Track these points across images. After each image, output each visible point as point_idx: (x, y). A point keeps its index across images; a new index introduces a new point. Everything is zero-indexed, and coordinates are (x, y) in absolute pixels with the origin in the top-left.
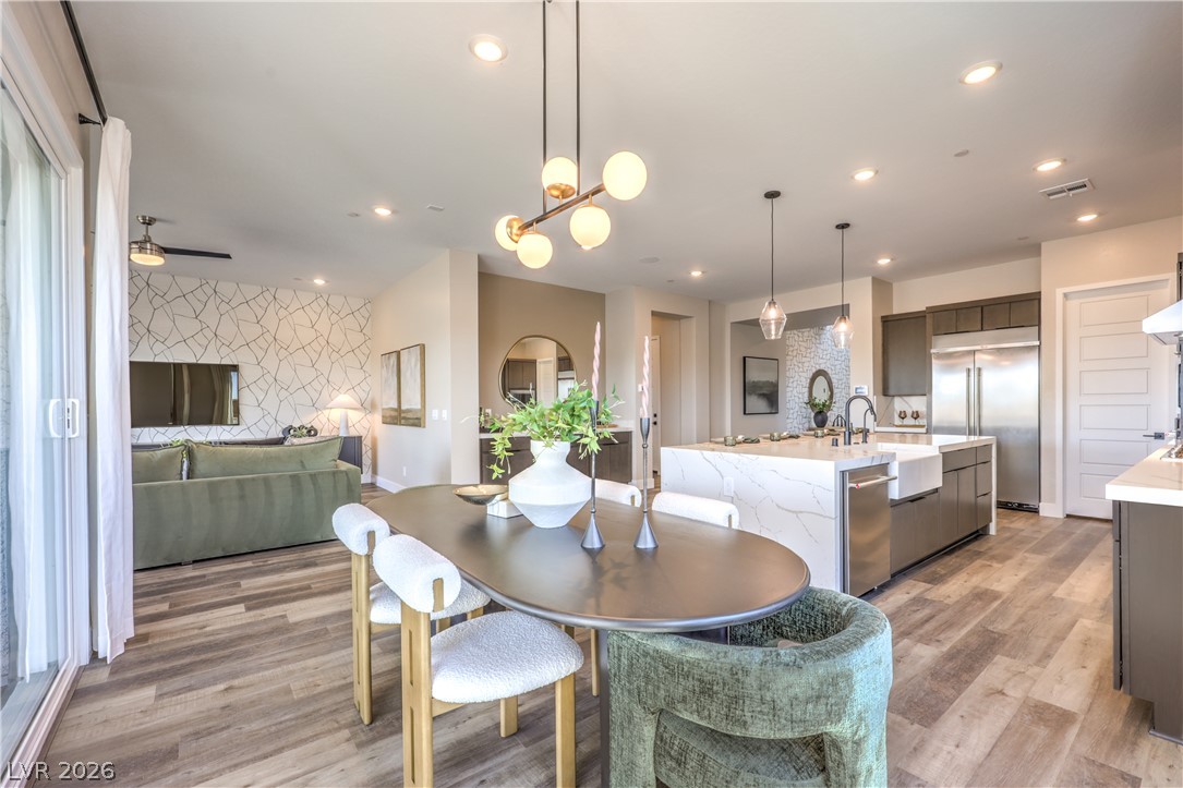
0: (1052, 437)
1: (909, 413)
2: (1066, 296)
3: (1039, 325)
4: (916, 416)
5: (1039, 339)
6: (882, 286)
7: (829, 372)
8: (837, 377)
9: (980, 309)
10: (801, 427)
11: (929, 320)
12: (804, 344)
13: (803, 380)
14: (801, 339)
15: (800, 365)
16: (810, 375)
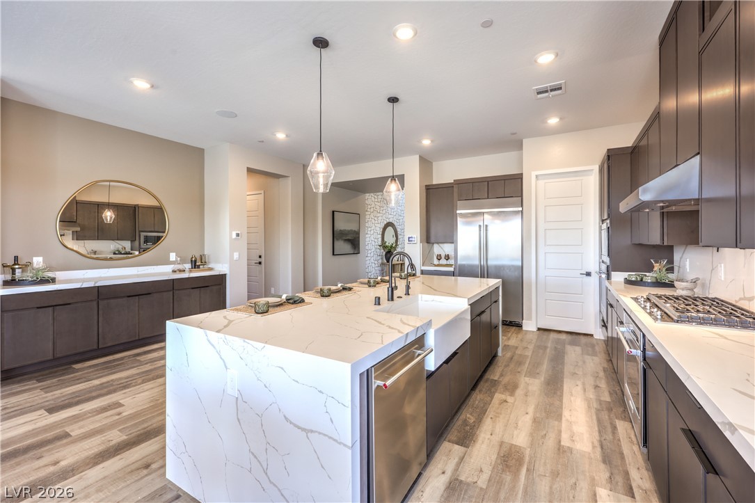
0: (529, 275)
1: (443, 256)
2: (537, 176)
3: (522, 196)
4: (447, 257)
5: (522, 206)
6: (426, 163)
7: (395, 224)
8: (400, 227)
9: (486, 183)
10: (376, 262)
11: (455, 189)
12: (379, 204)
13: (378, 229)
14: (376, 200)
15: (376, 219)
16: (383, 225)
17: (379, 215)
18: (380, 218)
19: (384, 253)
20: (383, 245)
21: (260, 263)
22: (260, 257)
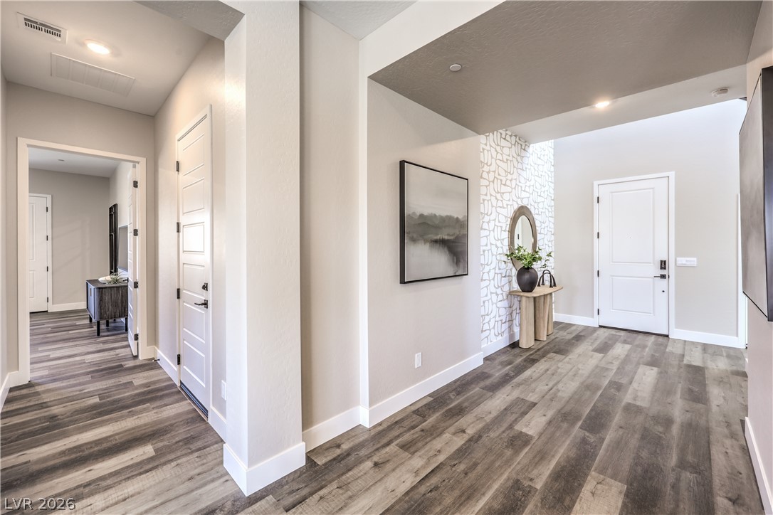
7: (532, 210)
8: (541, 218)
12: (503, 165)
13: (502, 219)
14: (499, 157)
15: (499, 196)
16: (511, 213)
17: (504, 189)
18: (506, 196)
19: (514, 272)
20: (513, 256)
21: (205, 304)
22: (205, 287)
